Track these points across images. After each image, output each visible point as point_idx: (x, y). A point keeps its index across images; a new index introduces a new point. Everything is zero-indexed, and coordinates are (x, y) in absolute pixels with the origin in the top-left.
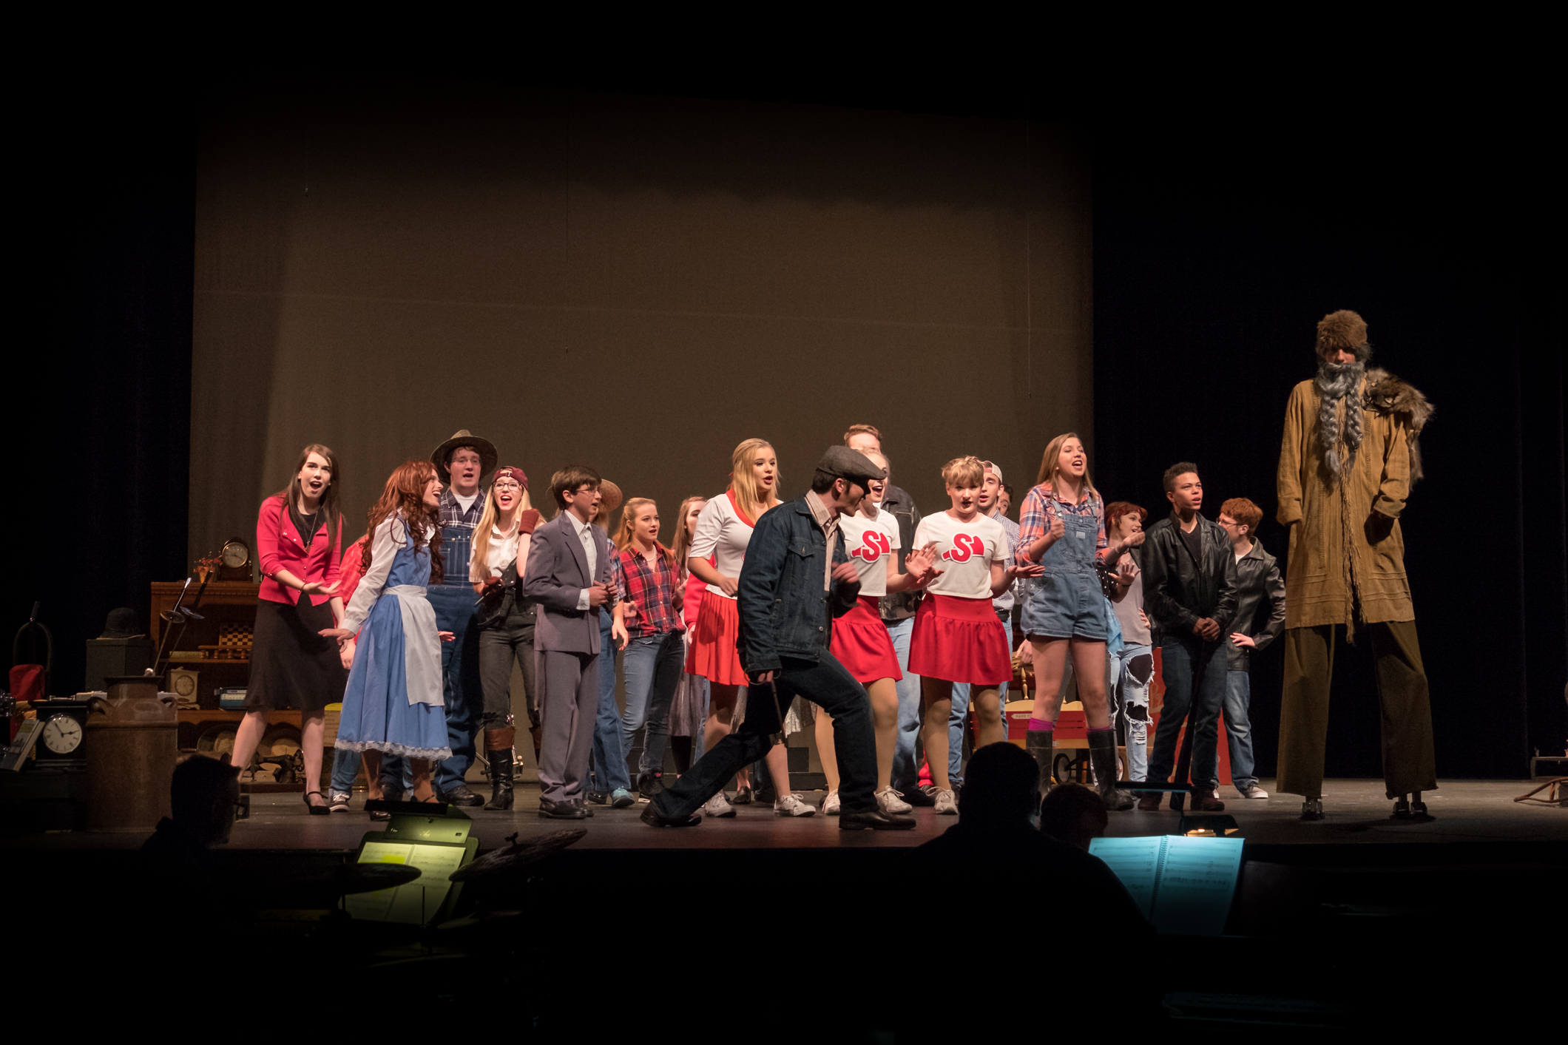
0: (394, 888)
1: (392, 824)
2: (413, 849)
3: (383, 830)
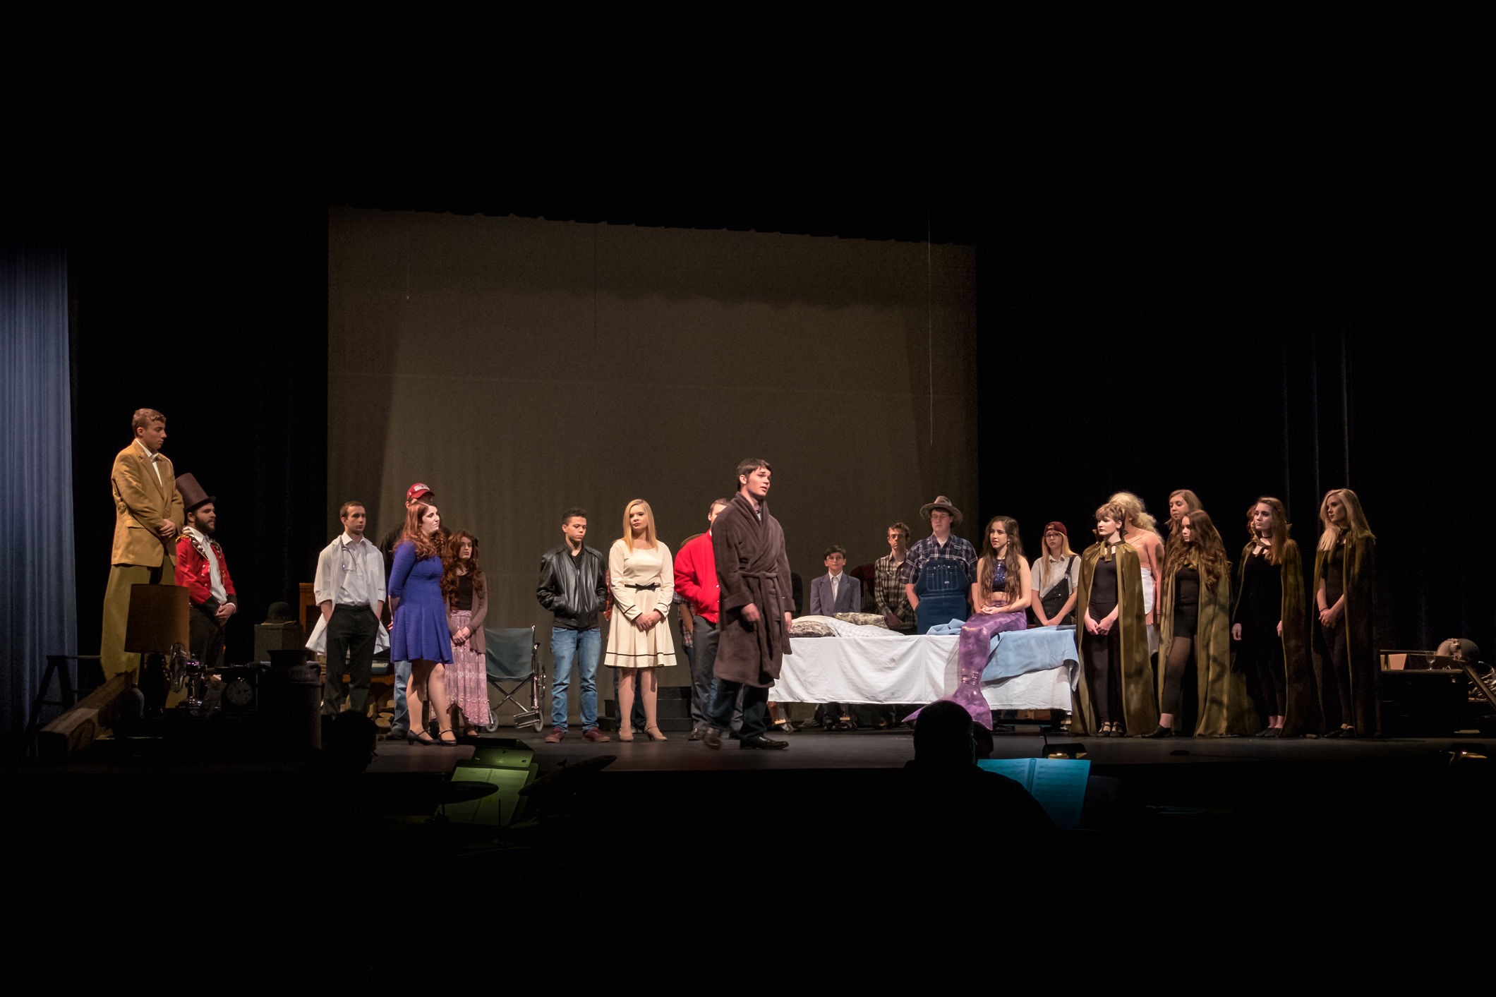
0: (477, 800)
1: (476, 754)
2: (491, 772)
3: (470, 758)
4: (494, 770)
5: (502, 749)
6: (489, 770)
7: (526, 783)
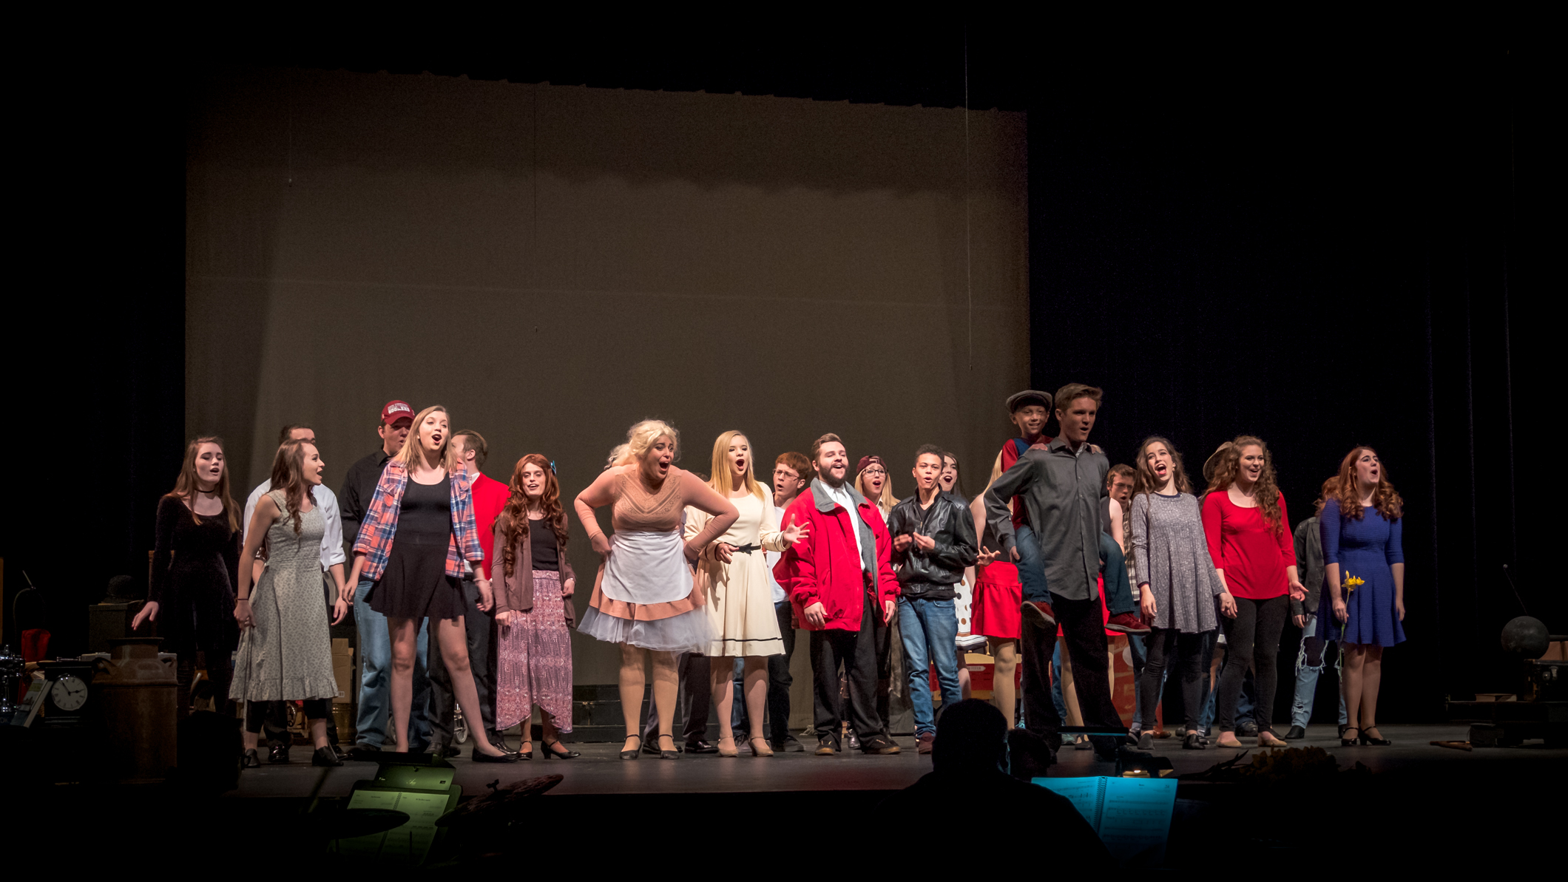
0: (382, 834)
1: (379, 774)
2: (399, 797)
3: (372, 778)
4: (404, 794)
5: (414, 766)
6: (398, 793)
7: (445, 812)
